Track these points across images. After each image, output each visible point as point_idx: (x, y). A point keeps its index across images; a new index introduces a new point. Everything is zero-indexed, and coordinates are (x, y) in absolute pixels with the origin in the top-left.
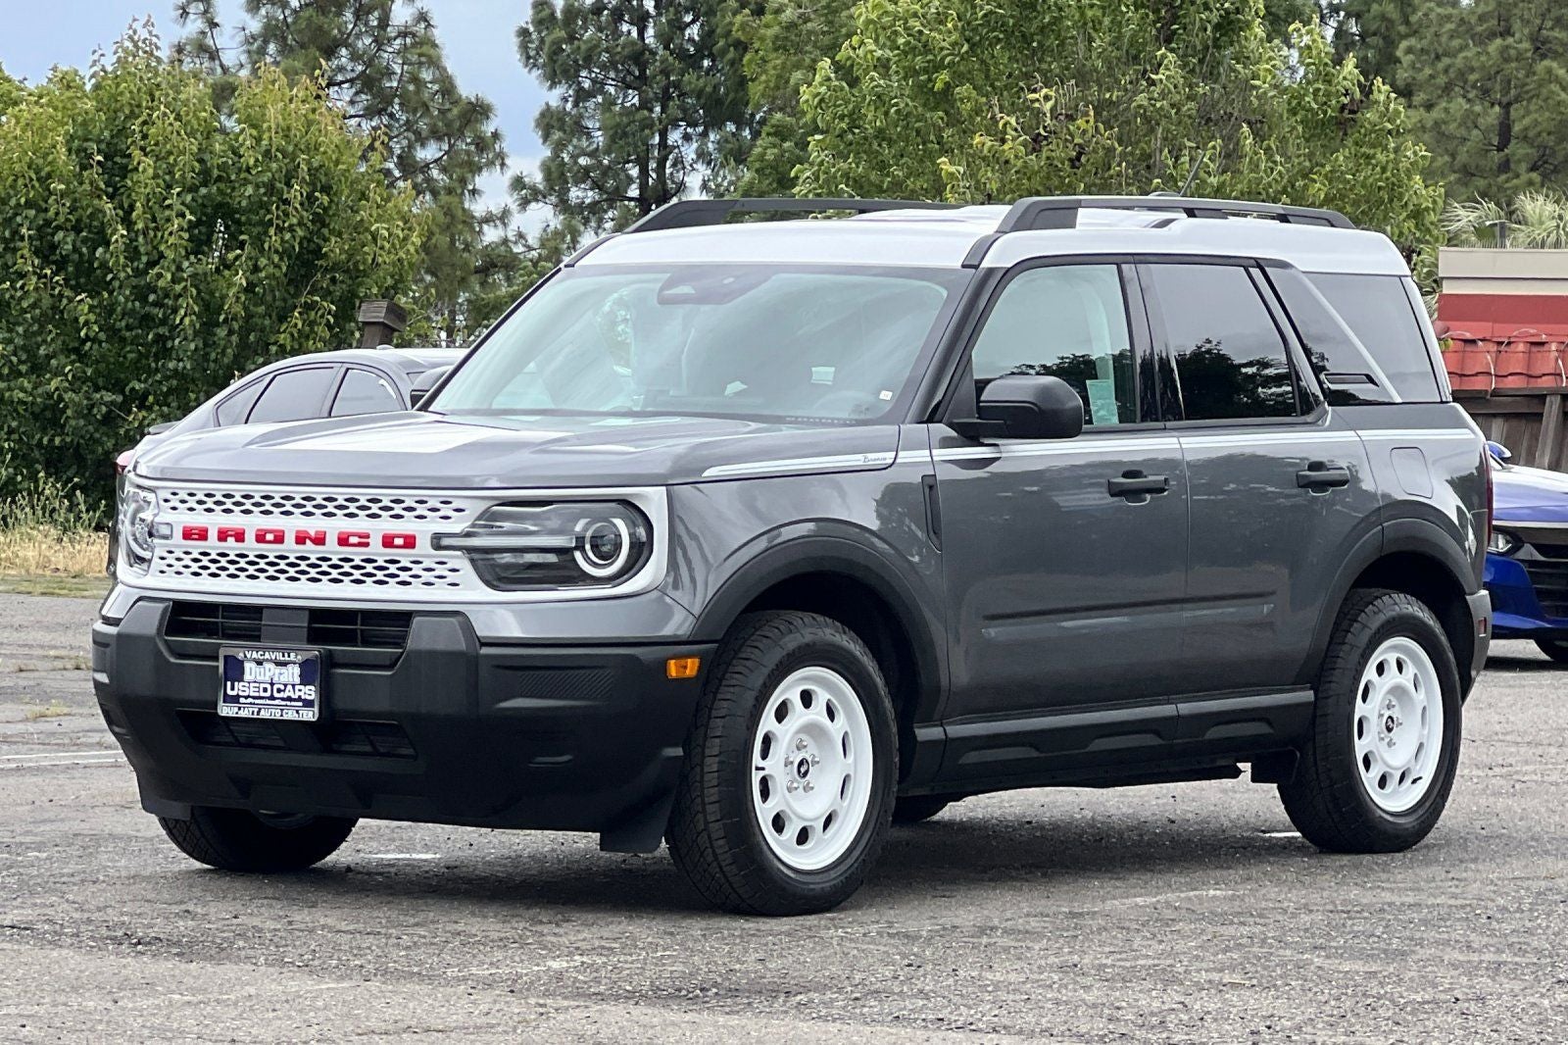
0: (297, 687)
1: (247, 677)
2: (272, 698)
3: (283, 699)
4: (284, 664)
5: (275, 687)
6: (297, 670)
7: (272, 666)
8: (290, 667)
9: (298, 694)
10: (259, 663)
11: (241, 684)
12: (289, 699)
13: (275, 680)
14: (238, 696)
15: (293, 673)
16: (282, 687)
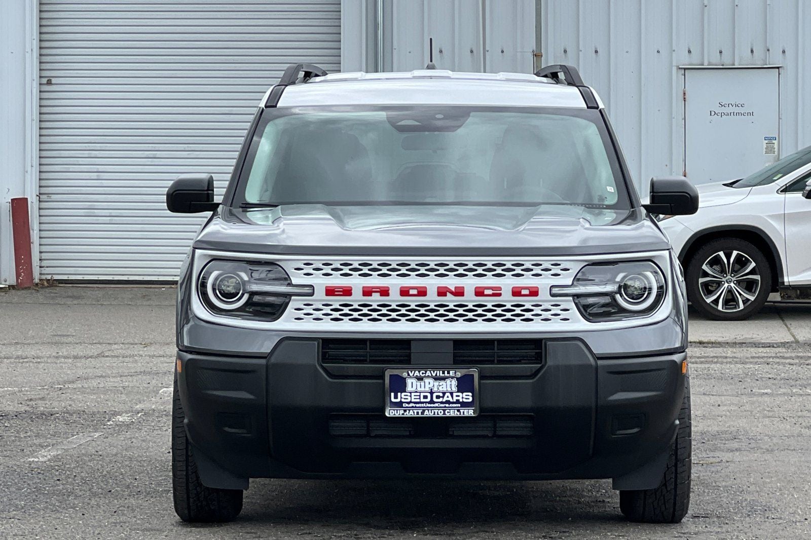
0: (455, 394)
1: (409, 388)
2: (432, 402)
3: (442, 403)
4: (444, 379)
5: (435, 395)
6: (454, 383)
7: (431, 381)
8: (448, 381)
9: (455, 399)
10: (420, 379)
11: (403, 394)
12: (448, 402)
13: (435, 389)
14: (401, 403)
15: (451, 385)
16: (441, 395)
